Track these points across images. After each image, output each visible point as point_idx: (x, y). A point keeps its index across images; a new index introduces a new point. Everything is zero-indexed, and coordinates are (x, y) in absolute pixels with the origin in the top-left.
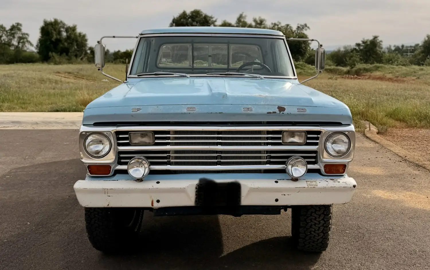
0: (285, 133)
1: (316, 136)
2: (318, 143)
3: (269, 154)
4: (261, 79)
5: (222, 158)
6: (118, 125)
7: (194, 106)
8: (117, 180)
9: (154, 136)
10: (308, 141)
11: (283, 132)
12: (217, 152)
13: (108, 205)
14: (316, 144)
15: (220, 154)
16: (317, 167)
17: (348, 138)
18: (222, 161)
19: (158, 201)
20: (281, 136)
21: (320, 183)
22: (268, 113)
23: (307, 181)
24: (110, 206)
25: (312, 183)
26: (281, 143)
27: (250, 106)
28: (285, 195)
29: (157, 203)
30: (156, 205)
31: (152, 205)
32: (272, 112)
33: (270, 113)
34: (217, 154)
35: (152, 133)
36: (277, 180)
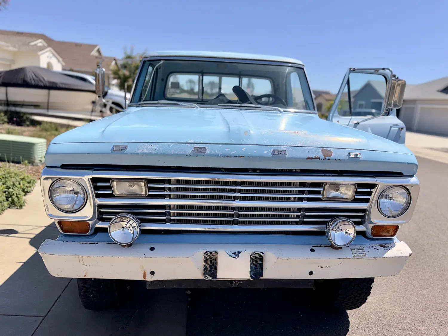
0: (327, 186)
1: (369, 190)
2: (369, 199)
3: (303, 213)
4: (281, 112)
5: (240, 216)
6: (95, 169)
7: (204, 146)
8: (97, 243)
9: (147, 186)
10: (356, 197)
11: (325, 185)
12: (233, 208)
13: (85, 275)
14: (367, 201)
15: (238, 212)
16: (363, 228)
17: (408, 193)
18: (240, 219)
19: (152, 273)
20: (322, 189)
21: (368, 251)
22: (308, 158)
23: (351, 249)
24: (88, 277)
25: (359, 253)
26: (320, 198)
27: (283, 148)
28: (322, 267)
29: (151, 275)
30: (150, 278)
31: (145, 278)
32: (314, 157)
33: (311, 158)
34: (234, 211)
35: (144, 182)
36: (313, 247)
